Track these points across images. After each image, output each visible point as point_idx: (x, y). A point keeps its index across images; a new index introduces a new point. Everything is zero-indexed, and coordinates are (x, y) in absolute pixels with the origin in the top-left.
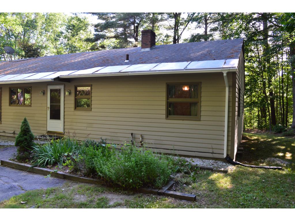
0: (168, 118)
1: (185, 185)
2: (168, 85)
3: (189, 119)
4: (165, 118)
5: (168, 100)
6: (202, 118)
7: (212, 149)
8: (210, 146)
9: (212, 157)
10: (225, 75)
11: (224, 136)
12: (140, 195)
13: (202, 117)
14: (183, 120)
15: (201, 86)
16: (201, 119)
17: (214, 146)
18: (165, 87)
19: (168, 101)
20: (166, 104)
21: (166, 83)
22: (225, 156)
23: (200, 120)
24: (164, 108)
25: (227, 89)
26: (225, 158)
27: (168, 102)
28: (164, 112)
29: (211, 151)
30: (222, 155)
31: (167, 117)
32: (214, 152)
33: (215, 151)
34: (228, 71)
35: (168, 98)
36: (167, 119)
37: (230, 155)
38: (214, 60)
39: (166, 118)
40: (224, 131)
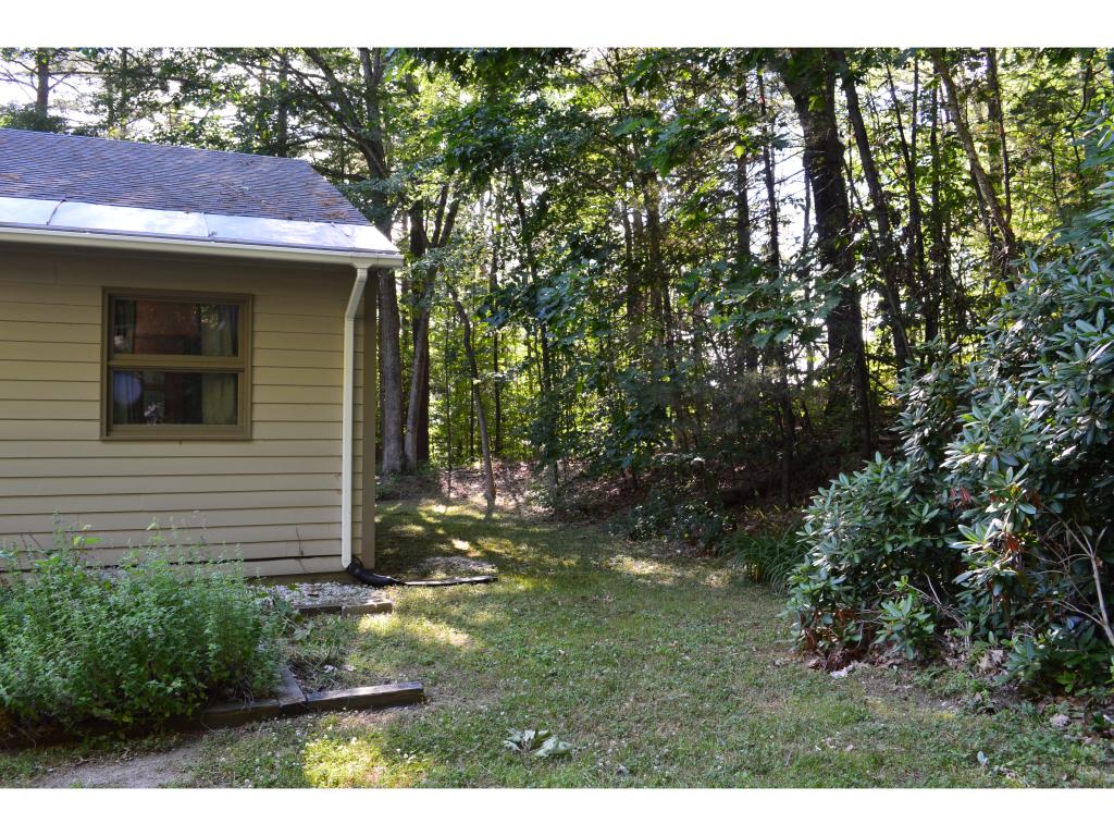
0: (114, 436)
1: (330, 668)
2: (110, 297)
3: (206, 436)
4: (98, 438)
5: (109, 359)
6: (259, 431)
7: (297, 544)
8: (290, 532)
9: (301, 571)
10: (362, 274)
11: (340, 491)
12: (221, 733)
13: (257, 426)
14: (180, 441)
15: (253, 309)
16: (255, 437)
17: (305, 532)
18: (100, 304)
19: (112, 363)
20: (102, 378)
21: (104, 290)
22: (346, 561)
23: (250, 440)
24: (95, 392)
25: (349, 327)
26: (348, 568)
27: (109, 368)
28: (95, 411)
29: (294, 550)
30: (336, 559)
31: (108, 433)
32: (305, 555)
33: (309, 549)
34: (375, 262)
35: (110, 351)
36: (110, 438)
37: (360, 558)
38: (290, 219)
39: (101, 434)
40: (341, 474)
